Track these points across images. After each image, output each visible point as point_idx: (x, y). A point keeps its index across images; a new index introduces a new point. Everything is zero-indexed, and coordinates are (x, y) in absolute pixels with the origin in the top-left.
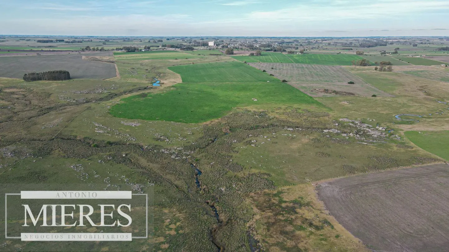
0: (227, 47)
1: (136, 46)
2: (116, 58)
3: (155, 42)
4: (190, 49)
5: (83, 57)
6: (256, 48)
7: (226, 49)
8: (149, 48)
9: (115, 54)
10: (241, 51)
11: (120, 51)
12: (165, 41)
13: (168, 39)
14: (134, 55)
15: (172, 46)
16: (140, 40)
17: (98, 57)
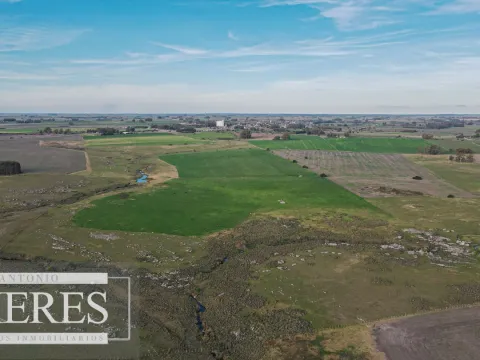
0: (242, 128)
1: (115, 127)
2: (87, 143)
3: (142, 121)
4: (191, 130)
5: (41, 143)
6: (283, 130)
7: (241, 131)
8: (133, 130)
9: (86, 138)
10: (261, 134)
11: (93, 134)
12: (155, 119)
13: (160, 118)
14: (113, 139)
15: (166, 127)
16: (121, 118)
17: (61, 142)
